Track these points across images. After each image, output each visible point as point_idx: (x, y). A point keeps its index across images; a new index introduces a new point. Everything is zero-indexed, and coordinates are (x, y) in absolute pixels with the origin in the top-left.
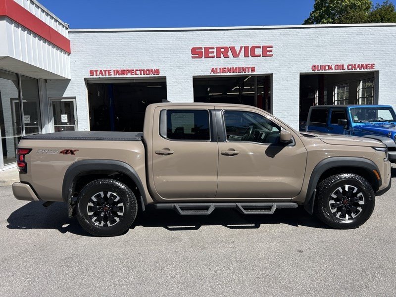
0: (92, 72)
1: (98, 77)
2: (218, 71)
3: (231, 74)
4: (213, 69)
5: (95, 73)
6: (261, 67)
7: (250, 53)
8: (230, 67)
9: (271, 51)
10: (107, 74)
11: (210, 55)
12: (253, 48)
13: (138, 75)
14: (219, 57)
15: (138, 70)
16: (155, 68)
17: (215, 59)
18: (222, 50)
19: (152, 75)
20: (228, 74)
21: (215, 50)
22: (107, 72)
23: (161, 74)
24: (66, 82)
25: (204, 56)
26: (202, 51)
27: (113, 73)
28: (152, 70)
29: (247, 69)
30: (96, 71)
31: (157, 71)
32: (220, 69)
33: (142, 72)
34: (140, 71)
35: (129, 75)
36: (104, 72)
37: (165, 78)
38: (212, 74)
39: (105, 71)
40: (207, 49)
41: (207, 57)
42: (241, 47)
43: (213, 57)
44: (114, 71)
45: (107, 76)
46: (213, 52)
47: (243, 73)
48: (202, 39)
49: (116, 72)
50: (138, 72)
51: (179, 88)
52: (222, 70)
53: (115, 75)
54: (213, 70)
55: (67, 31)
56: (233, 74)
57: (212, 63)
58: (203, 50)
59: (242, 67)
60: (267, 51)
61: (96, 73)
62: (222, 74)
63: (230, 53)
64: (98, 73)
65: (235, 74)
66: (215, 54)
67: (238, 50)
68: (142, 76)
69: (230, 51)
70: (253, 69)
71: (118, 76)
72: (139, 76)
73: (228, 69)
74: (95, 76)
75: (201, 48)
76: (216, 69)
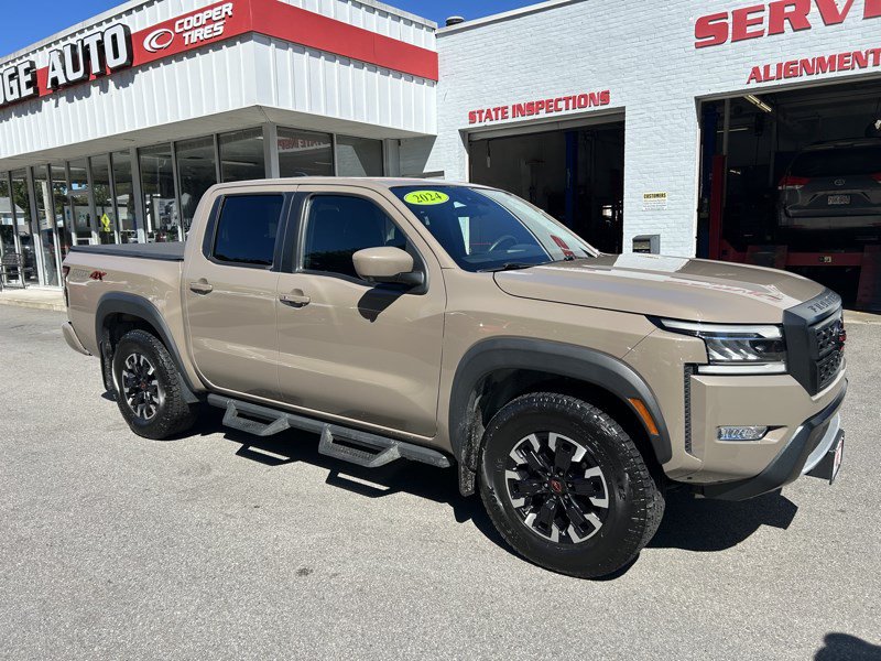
0: (472, 116)
1: (483, 124)
2: (773, 73)
3: (814, 77)
4: (756, 70)
5: (477, 115)
8: (810, 56)
10: (500, 117)
11: (750, 30)
13: (561, 110)
14: (776, 29)
15: (560, 100)
16: (601, 90)
17: (765, 38)
18: (789, 9)
19: (593, 108)
20: (805, 78)
21: (766, 15)
22: (500, 112)
23: (614, 103)
24: (427, 142)
25: (730, 36)
26: (726, 25)
27: (510, 114)
28: (592, 95)
29: (871, 56)
30: (481, 112)
31: (605, 96)
32: (779, 66)
33: (571, 102)
34: (567, 99)
35: (543, 114)
36: (493, 113)
37: (621, 112)
38: (753, 85)
39: (496, 110)
40: (740, 16)
41: (740, 36)
43: (759, 34)
44: (514, 107)
45: (500, 122)
46: (760, 21)
47: (858, 71)
49: (518, 109)
50: (562, 104)
51: (656, 132)
52: (787, 69)
53: (514, 117)
54: (755, 74)
55: (433, 34)
56: (821, 76)
57: (755, 53)
58: (730, 21)
59: (852, 50)
61: (480, 117)
62: (783, 81)
63: (814, 15)
64: (484, 115)
65: (828, 75)
66: (765, 25)
68: (571, 112)
69: (814, 8)
71: (520, 119)
72: (564, 112)
73: (804, 63)
74: (477, 125)
75: (725, 16)
76: (767, 68)
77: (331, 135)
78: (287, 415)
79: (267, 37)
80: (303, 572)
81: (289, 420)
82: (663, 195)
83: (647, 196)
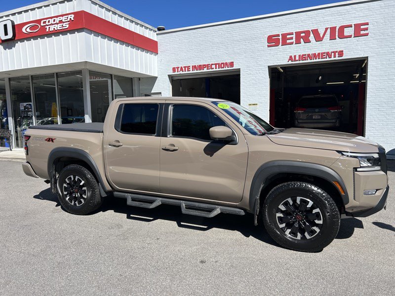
0: (174, 70)
1: (179, 73)
2: (297, 58)
3: (312, 61)
4: (291, 57)
5: (176, 69)
6: (351, 49)
7: (337, 34)
8: (311, 53)
9: (367, 29)
10: (187, 70)
11: (288, 41)
12: (342, 28)
13: (213, 69)
14: (298, 42)
15: (213, 64)
16: (230, 61)
17: (294, 45)
18: (303, 35)
19: (227, 68)
20: (309, 61)
21: (294, 36)
22: (186, 68)
23: (235, 67)
24: (153, 79)
25: (281, 43)
26: (279, 39)
27: (191, 69)
28: (226, 63)
29: (333, 54)
30: (178, 68)
31: (232, 64)
32: (299, 56)
33: (217, 65)
34: (216, 64)
35: (205, 70)
36: (184, 69)
37: (239, 70)
38: (290, 62)
39: (185, 67)
40: (284, 36)
41: (284, 43)
42: (327, 29)
43: (292, 43)
44: (193, 66)
45: (187, 72)
46: (292, 38)
47: (328, 59)
48: (280, 25)
49: (194, 67)
50: (214, 66)
52: (302, 57)
53: (193, 70)
55: (155, 33)
56: (315, 60)
57: (289, 50)
58: (280, 37)
59: (326, 51)
60: (360, 30)
61: (178, 70)
62: (301, 62)
64: (179, 69)
65: (318, 60)
66: (294, 40)
67: (321, 32)
68: (217, 69)
69: (312, 35)
70: (341, 53)
71: (196, 71)
72: (215, 70)
73: (309, 55)
74: (176, 73)
75: (278, 35)
76: (295, 56)
77: (111, 75)
78: (160, 199)
79: (90, 31)
80: (202, 262)
81: (161, 201)
82: (256, 104)
83: (250, 105)
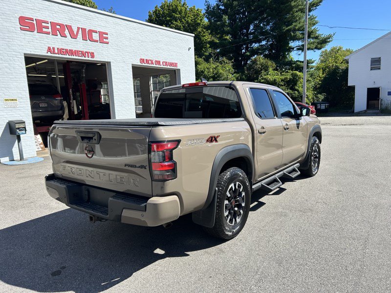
2: (56, 51)
3: (70, 57)
6: (100, 53)
8: (69, 48)
9: (107, 38)
11: (44, 30)
14: (54, 33)
17: (51, 36)
18: (58, 27)
20: (68, 56)
21: (49, 25)
25: (36, 30)
26: (34, 24)
29: (87, 54)
32: (58, 49)
38: (49, 54)
40: (39, 22)
41: (40, 31)
42: (78, 28)
43: (48, 33)
46: (47, 28)
47: (83, 58)
48: (32, 8)
51: (6, 67)
52: (60, 51)
54: (49, 49)
56: (73, 57)
57: (47, 40)
58: (35, 22)
59: (81, 50)
62: (60, 56)
63: (67, 32)
65: (75, 57)
66: (50, 30)
67: (75, 30)
69: (67, 30)
70: (93, 55)
73: (67, 50)
75: (32, 19)
76: (53, 48)
82: (16, 100)
83: (7, 100)
